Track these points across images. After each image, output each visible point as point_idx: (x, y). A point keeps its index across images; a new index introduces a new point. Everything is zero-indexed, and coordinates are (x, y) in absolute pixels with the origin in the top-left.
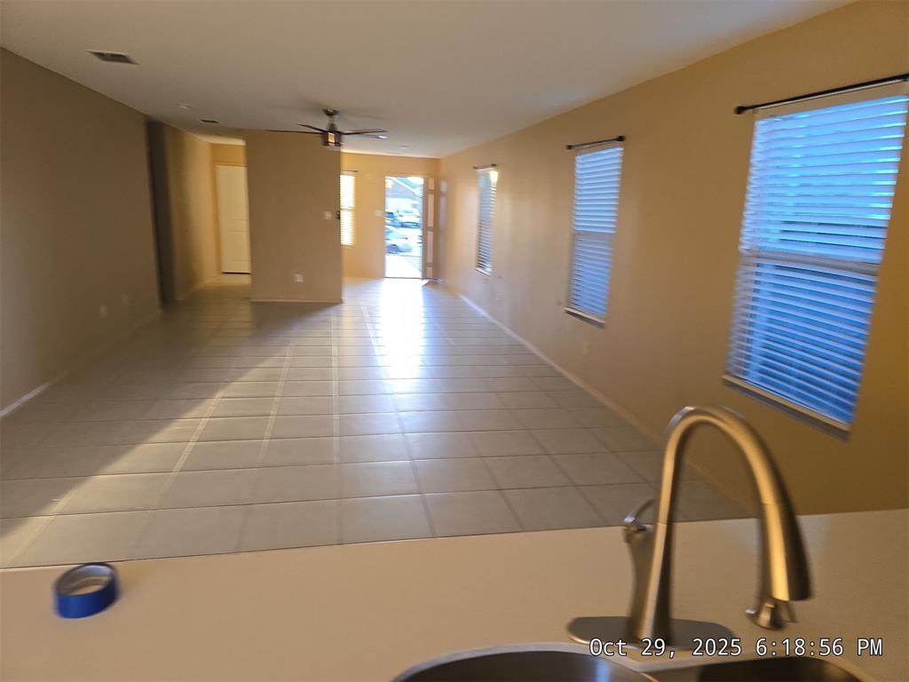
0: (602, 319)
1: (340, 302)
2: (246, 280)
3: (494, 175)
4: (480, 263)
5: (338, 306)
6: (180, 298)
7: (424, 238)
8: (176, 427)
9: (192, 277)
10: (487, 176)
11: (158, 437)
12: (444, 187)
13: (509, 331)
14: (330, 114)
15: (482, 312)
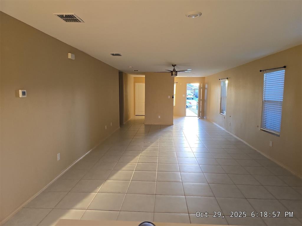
0: (278, 133)
1: (173, 125)
2: (144, 117)
3: (227, 82)
4: (222, 111)
5: (171, 126)
6: (124, 123)
7: (199, 103)
8: (128, 166)
9: (127, 117)
10: (224, 82)
11: (124, 168)
12: (206, 86)
13: (235, 136)
14: (174, 66)
15: (223, 129)
